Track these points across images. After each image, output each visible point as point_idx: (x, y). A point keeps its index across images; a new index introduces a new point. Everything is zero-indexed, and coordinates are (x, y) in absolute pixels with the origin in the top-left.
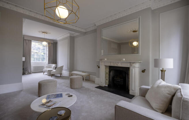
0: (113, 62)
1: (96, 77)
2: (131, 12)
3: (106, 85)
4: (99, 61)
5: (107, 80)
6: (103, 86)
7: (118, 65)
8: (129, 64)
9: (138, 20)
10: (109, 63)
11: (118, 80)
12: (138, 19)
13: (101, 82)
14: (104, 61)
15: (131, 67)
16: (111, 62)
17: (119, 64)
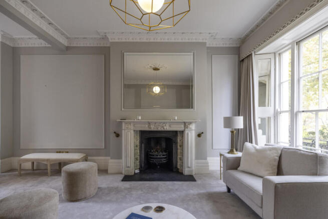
0: (155, 123)
1: (109, 158)
2: (182, 39)
3: (137, 171)
4: (121, 123)
5: (136, 159)
6: (130, 174)
7: (165, 128)
8: (183, 126)
9: (192, 57)
10: (147, 126)
11: (159, 157)
12: (192, 54)
13: (128, 167)
14: (134, 122)
15: (186, 129)
16: (149, 123)
17: (166, 125)
